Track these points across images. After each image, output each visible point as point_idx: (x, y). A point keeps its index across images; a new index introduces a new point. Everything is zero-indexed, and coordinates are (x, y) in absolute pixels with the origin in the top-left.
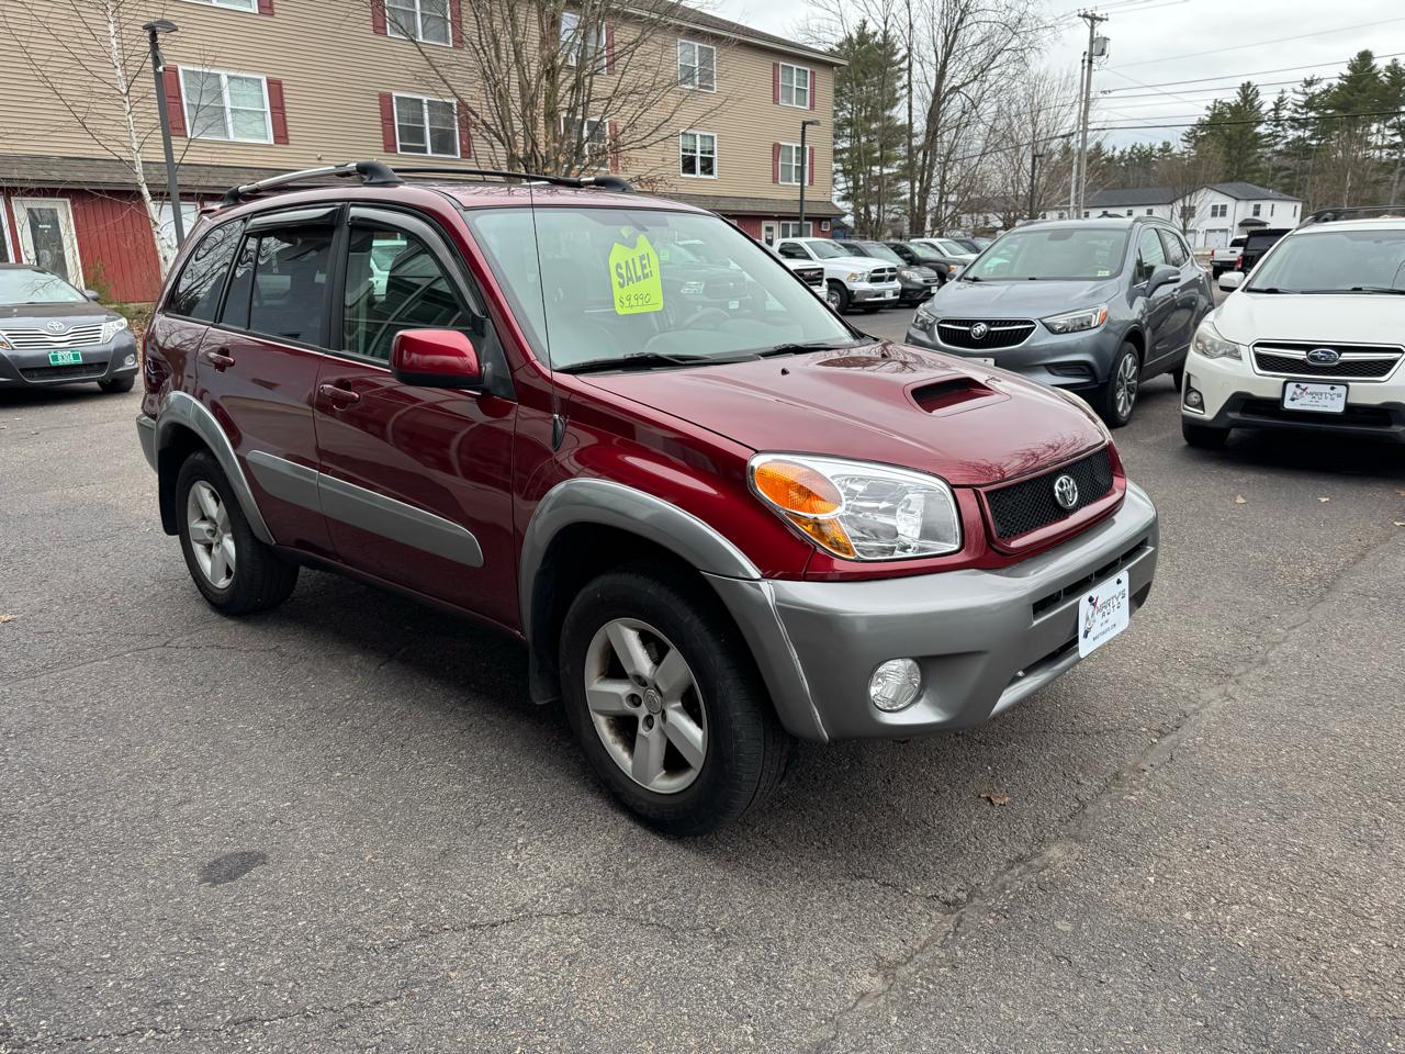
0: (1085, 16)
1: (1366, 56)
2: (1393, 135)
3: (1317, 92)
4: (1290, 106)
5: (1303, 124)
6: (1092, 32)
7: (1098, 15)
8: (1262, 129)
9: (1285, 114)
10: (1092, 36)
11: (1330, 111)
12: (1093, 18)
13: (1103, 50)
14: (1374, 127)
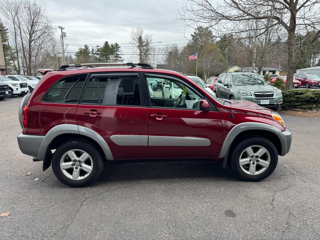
0: (60, 27)
1: (107, 42)
2: (115, 58)
3: (99, 48)
4: (95, 50)
5: (98, 54)
6: (62, 31)
7: (62, 27)
8: (90, 55)
9: (94, 52)
10: (62, 32)
11: (102, 52)
12: (62, 28)
13: (65, 35)
14: (110, 56)
